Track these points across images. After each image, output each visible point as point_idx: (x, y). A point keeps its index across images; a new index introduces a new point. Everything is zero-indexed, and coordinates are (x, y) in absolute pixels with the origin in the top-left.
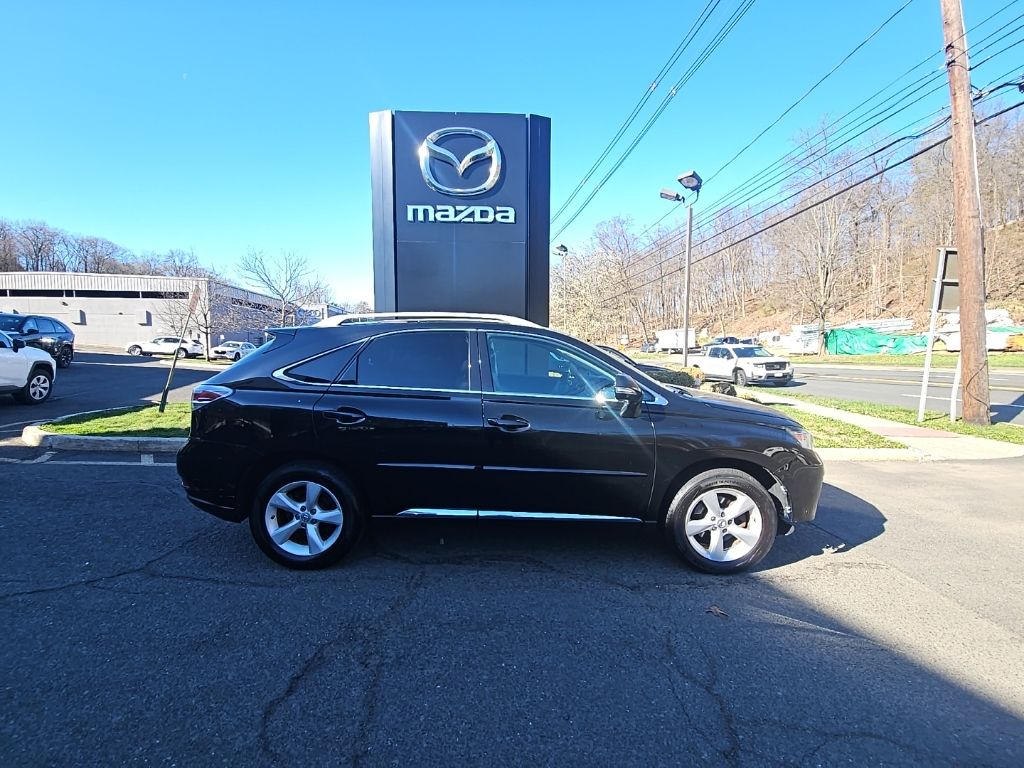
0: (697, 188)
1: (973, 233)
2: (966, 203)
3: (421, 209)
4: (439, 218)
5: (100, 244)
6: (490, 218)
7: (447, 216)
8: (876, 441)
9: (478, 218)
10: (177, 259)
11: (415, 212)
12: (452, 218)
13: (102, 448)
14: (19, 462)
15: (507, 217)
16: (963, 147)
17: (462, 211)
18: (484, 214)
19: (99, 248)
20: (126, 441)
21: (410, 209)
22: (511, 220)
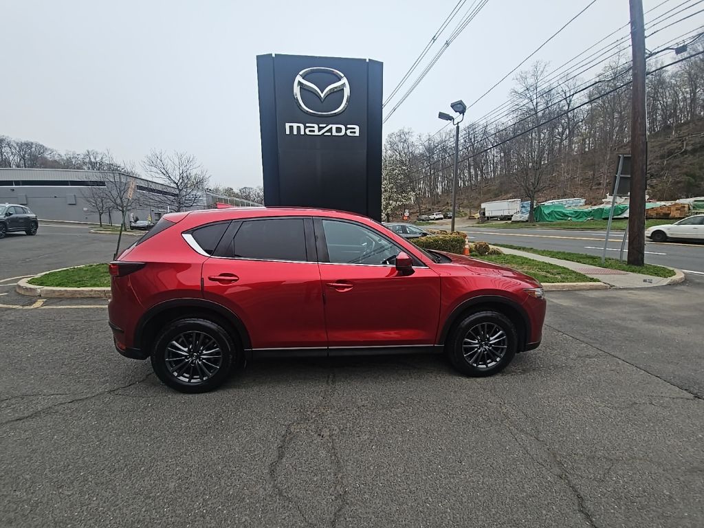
0: (462, 112)
1: (642, 146)
2: (639, 126)
3: (295, 125)
4: (308, 133)
5: (34, 146)
6: (343, 133)
7: (314, 131)
8: (581, 277)
9: (334, 133)
10: (92, 157)
11: (291, 128)
12: (316, 133)
13: (79, 296)
14: (21, 307)
15: (355, 132)
16: (639, 89)
17: (324, 127)
18: (339, 130)
19: (33, 149)
20: (95, 291)
21: (288, 125)
22: (357, 134)
